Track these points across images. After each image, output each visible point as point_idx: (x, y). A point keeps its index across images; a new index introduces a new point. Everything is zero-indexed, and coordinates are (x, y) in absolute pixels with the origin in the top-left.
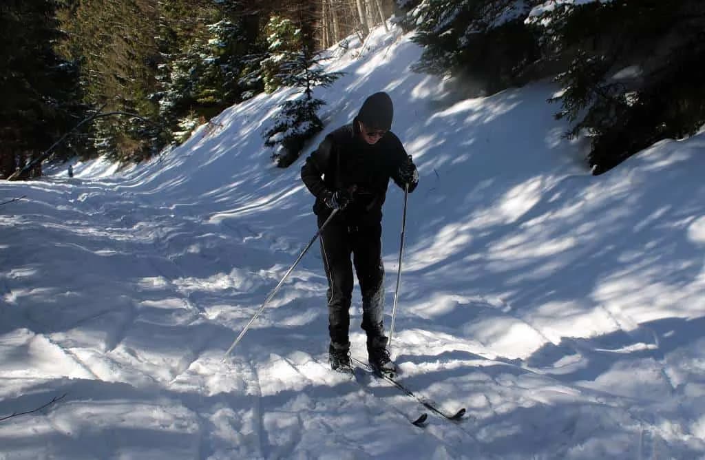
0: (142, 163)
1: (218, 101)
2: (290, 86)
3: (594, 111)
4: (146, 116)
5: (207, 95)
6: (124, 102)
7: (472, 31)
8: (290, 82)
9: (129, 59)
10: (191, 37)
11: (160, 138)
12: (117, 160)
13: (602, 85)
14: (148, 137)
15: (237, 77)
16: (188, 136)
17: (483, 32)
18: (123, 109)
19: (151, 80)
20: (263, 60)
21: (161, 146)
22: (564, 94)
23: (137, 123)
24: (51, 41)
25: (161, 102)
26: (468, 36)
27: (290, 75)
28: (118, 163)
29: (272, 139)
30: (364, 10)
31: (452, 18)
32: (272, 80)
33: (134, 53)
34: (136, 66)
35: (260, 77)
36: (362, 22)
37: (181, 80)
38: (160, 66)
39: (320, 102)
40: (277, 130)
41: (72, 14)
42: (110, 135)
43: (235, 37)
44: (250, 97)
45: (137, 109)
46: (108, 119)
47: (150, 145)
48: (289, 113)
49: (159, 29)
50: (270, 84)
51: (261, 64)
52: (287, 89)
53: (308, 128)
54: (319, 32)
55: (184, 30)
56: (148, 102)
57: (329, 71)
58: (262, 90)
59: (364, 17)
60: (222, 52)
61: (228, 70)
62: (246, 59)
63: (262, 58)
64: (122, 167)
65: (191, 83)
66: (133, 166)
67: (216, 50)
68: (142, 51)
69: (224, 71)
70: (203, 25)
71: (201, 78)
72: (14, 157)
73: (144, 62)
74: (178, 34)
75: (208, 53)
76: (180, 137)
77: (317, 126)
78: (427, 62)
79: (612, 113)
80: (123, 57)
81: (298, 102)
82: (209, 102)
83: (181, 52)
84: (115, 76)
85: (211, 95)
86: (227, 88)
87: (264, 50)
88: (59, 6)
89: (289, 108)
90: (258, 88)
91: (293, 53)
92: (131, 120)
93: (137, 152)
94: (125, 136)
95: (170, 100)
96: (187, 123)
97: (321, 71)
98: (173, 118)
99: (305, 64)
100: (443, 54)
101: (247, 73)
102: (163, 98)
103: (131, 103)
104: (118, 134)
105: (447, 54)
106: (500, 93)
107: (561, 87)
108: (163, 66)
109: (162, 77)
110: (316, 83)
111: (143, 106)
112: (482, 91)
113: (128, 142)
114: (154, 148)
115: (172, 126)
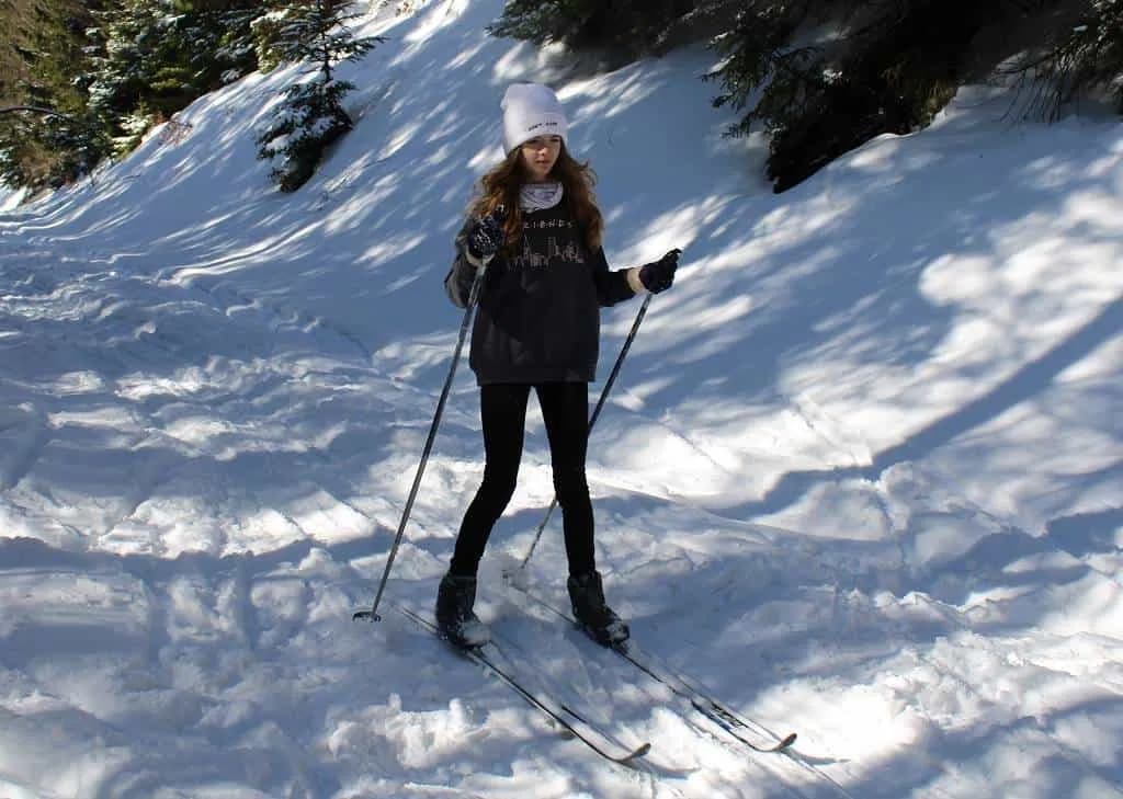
0: (63, 187)
1: (185, 86)
2: (298, 61)
3: (771, 94)
4: (69, 112)
5: (166, 77)
6: (31, 90)
8: (296, 55)
9: (38, 21)
11: (90, 146)
12: (21, 185)
13: (784, 52)
14: (68, 143)
15: (214, 46)
16: (137, 142)
18: (31, 101)
19: (76, 54)
20: (255, 18)
21: (93, 160)
22: (726, 67)
23: (53, 123)
25: (92, 89)
27: (297, 43)
28: (24, 189)
29: (270, 146)
32: (270, 51)
33: (47, 11)
34: (51, 33)
35: (250, 46)
37: (124, 54)
38: (89, 31)
39: (347, 86)
40: (276, 133)
42: (10, 144)
44: (236, 79)
45: (54, 102)
46: (8, 118)
47: (75, 159)
48: (296, 105)
50: (266, 58)
51: (251, 26)
52: (293, 67)
53: (327, 128)
56: (72, 90)
57: (361, 35)
58: (255, 68)
60: (190, 7)
61: (197, 36)
62: (229, 17)
63: (253, 15)
64: (30, 197)
65: (140, 58)
66: (48, 193)
67: (178, 3)
68: (61, 7)
69: (192, 39)
71: (156, 50)
73: (65, 27)
75: (166, 9)
76: (124, 145)
77: (341, 123)
78: (514, 19)
79: (801, 97)
80: (28, 17)
81: (312, 86)
82: (170, 88)
83: (123, 8)
84: (17, 49)
85: (172, 77)
86: (199, 65)
87: (257, 3)
89: (298, 96)
90: (248, 64)
91: (303, 7)
92: (44, 119)
93: (55, 170)
94: (36, 145)
95: (107, 87)
96: (135, 123)
97: (349, 35)
98: (113, 116)
99: (321, 24)
100: (538, 7)
101: (230, 40)
102: (96, 83)
103: (43, 92)
104: (23, 143)
105: (543, 7)
106: (630, 66)
107: (720, 55)
108: (94, 30)
109: (93, 48)
110: (339, 56)
111: (63, 95)
112: (601, 65)
113: (40, 155)
114: (83, 164)
115: (110, 128)
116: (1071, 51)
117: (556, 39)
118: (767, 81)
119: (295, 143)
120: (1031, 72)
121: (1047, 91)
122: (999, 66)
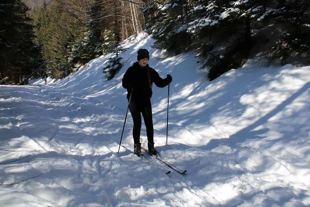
0: (63, 79)
1: (88, 58)
3: (209, 60)
4: (64, 63)
5: (84, 56)
6: (56, 58)
7: (170, 34)
8: (111, 52)
9: (58, 44)
10: (79, 37)
11: (68, 70)
12: (54, 78)
13: (212, 52)
14: (64, 70)
15: (94, 50)
16: (78, 69)
17: (174, 35)
18: (56, 61)
19: (65, 51)
21: (69, 73)
22: (200, 55)
23: (61, 65)
24: (32, 38)
25: (69, 59)
26: (169, 36)
27: (111, 49)
28: (54, 79)
29: (105, 70)
30: (136, 27)
31: (164, 30)
33: (59, 42)
34: (60, 47)
35: (101, 50)
36: (135, 31)
37: (75, 51)
39: (121, 58)
40: (107, 68)
41: (39, 29)
42: (52, 70)
43: (93, 37)
44: (98, 57)
45: (61, 61)
46: (51, 64)
47: (65, 73)
48: (111, 62)
49: (68, 34)
50: (105, 52)
51: (102, 45)
52: (110, 54)
53: (117, 67)
54: (121, 35)
55: (76, 34)
56: (64, 58)
57: (124, 48)
58: (102, 54)
59: (136, 30)
60: (89, 41)
61: (91, 48)
62: (97, 44)
64: (56, 80)
65: (79, 52)
66: (59, 80)
67: (87, 41)
68: (62, 41)
69: (89, 48)
70: (82, 33)
71: (82, 50)
72: (19, 77)
73: (63, 45)
74: (74, 36)
75: (84, 42)
76: (75, 70)
77: (120, 66)
78: (156, 45)
79: (215, 61)
80: (56, 43)
81: (114, 58)
82: (85, 58)
83: (75, 42)
84: (53, 50)
86: (91, 54)
87: (103, 41)
88: (34, 27)
89: (111, 60)
90: (101, 54)
91: (112, 42)
92: (59, 65)
93: (61, 75)
94: (57, 70)
95: (72, 58)
96: (77, 65)
97: (122, 48)
98: (73, 64)
99: (116, 45)
100: (161, 42)
101: (98, 48)
102: (69, 57)
103: (59, 59)
104: (54, 69)
105: (162, 42)
106: (179, 55)
107: (198, 53)
108: (69, 46)
109: (69, 50)
110: (120, 52)
111: (63, 60)
112: (174, 54)
113: (58, 72)
114: (67, 74)
115: (72, 66)
116: (271, 52)
117: (165, 49)
118: (208, 58)
119: (110, 70)
120: (263, 57)
121: (266, 61)
122: (256, 55)
